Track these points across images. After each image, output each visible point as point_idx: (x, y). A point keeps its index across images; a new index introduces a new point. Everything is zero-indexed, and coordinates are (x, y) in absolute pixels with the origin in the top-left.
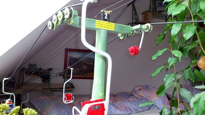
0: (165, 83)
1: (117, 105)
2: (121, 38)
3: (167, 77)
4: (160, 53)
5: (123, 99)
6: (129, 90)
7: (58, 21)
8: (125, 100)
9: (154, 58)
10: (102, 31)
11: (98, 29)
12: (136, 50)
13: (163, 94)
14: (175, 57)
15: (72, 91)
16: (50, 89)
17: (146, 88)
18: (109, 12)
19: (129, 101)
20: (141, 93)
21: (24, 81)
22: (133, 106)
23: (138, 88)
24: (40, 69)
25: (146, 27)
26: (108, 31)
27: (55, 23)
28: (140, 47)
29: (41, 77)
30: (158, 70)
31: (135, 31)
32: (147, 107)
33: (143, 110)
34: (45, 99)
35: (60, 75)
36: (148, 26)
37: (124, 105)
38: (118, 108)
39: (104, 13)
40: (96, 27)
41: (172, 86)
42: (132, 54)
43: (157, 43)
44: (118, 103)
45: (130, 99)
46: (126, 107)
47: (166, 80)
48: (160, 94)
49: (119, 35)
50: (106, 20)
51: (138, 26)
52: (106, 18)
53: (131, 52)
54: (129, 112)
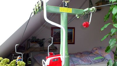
0: (110, 45)
1: (82, 59)
2: (78, 17)
3: (111, 41)
4: (106, 26)
5: (86, 55)
6: (90, 50)
7: (37, 9)
8: (87, 56)
9: (102, 29)
10: (64, 14)
11: (62, 12)
12: (87, 24)
13: (109, 52)
14: (115, 28)
15: (56, 51)
16: (44, 50)
17: (100, 48)
18: (68, 2)
19: (90, 56)
20: (97, 51)
21: (30, 46)
22: (92, 59)
23: (95, 49)
24: (38, 39)
25: (92, 9)
26: (68, 13)
27: (35, 11)
28: (90, 22)
29: (39, 44)
30: (105, 37)
31: (86, 12)
32: (101, 60)
33: (99, 62)
34: (41, 56)
35: (49, 42)
36: (93, 9)
37: (87, 59)
38: (83, 60)
39: (65, 2)
40: (60, 11)
41: (115, 46)
42: (85, 27)
43: (104, 20)
44: (83, 57)
45: (91, 55)
46: (88, 60)
47: (111, 43)
48: (107, 52)
49: (76, 16)
50: (66, 7)
51: (87, 9)
52: (66, 5)
53: (84, 26)
54: (90, 63)
